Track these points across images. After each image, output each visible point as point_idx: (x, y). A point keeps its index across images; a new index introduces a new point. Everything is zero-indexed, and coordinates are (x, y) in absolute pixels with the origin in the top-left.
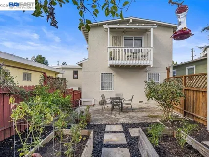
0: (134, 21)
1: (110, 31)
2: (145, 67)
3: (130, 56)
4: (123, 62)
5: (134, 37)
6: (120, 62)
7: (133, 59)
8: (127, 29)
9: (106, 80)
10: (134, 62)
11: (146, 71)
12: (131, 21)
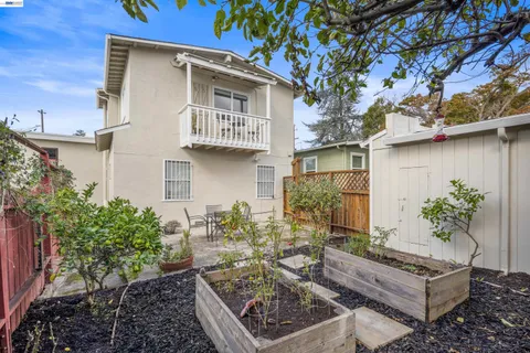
0: (235, 62)
1: (192, 72)
2: (253, 152)
3: (229, 130)
4: (214, 140)
5: (233, 92)
6: (208, 139)
7: (239, 138)
8: (221, 73)
9: (178, 176)
10: (235, 142)
11: (255, 161)
12: (229, 59)
